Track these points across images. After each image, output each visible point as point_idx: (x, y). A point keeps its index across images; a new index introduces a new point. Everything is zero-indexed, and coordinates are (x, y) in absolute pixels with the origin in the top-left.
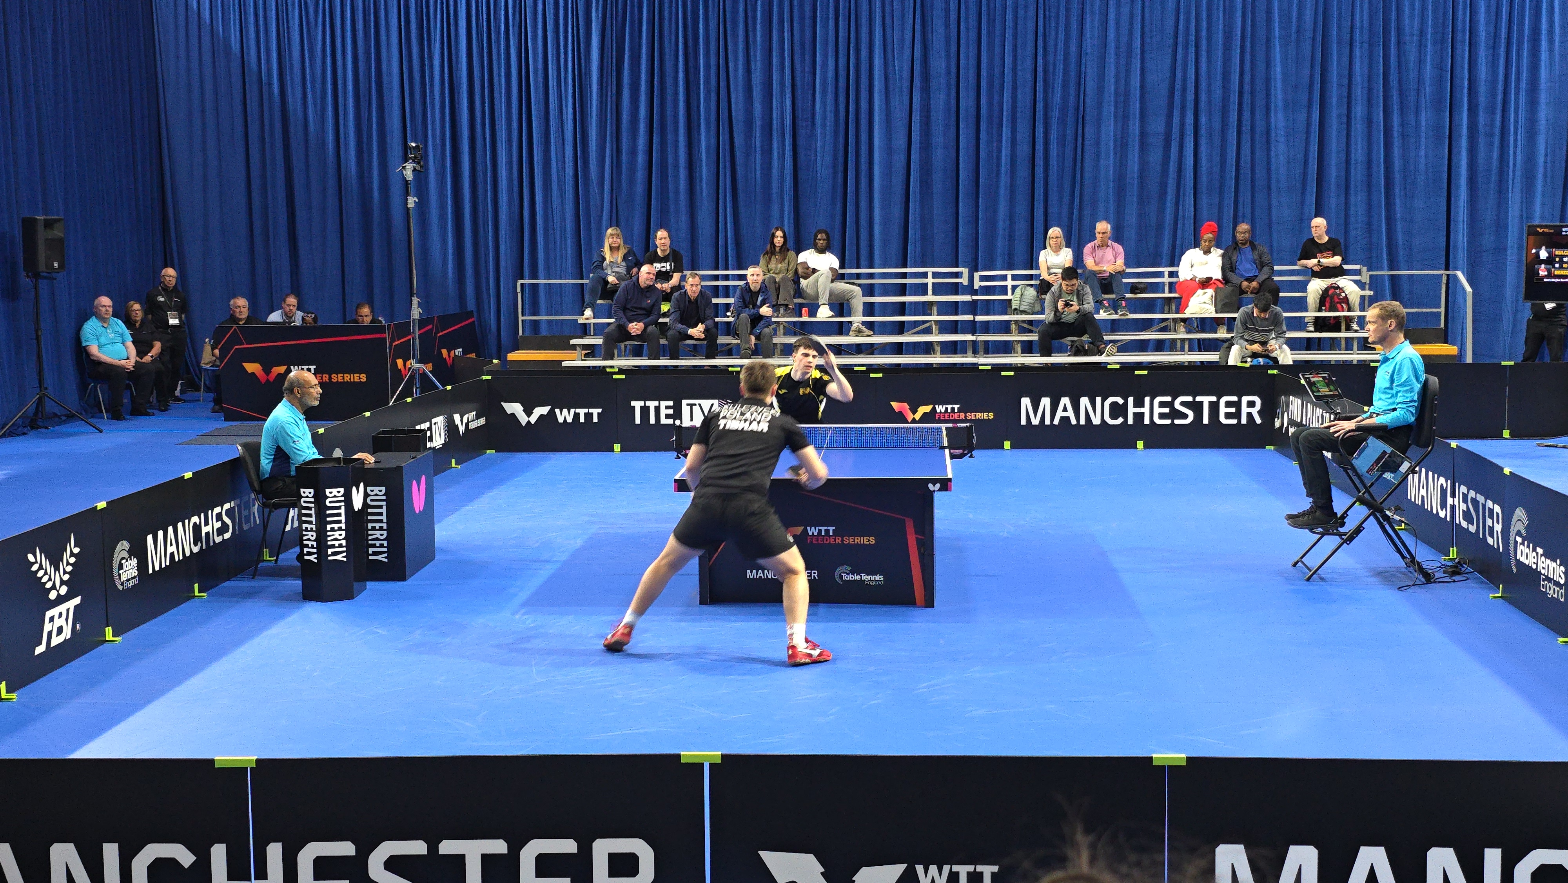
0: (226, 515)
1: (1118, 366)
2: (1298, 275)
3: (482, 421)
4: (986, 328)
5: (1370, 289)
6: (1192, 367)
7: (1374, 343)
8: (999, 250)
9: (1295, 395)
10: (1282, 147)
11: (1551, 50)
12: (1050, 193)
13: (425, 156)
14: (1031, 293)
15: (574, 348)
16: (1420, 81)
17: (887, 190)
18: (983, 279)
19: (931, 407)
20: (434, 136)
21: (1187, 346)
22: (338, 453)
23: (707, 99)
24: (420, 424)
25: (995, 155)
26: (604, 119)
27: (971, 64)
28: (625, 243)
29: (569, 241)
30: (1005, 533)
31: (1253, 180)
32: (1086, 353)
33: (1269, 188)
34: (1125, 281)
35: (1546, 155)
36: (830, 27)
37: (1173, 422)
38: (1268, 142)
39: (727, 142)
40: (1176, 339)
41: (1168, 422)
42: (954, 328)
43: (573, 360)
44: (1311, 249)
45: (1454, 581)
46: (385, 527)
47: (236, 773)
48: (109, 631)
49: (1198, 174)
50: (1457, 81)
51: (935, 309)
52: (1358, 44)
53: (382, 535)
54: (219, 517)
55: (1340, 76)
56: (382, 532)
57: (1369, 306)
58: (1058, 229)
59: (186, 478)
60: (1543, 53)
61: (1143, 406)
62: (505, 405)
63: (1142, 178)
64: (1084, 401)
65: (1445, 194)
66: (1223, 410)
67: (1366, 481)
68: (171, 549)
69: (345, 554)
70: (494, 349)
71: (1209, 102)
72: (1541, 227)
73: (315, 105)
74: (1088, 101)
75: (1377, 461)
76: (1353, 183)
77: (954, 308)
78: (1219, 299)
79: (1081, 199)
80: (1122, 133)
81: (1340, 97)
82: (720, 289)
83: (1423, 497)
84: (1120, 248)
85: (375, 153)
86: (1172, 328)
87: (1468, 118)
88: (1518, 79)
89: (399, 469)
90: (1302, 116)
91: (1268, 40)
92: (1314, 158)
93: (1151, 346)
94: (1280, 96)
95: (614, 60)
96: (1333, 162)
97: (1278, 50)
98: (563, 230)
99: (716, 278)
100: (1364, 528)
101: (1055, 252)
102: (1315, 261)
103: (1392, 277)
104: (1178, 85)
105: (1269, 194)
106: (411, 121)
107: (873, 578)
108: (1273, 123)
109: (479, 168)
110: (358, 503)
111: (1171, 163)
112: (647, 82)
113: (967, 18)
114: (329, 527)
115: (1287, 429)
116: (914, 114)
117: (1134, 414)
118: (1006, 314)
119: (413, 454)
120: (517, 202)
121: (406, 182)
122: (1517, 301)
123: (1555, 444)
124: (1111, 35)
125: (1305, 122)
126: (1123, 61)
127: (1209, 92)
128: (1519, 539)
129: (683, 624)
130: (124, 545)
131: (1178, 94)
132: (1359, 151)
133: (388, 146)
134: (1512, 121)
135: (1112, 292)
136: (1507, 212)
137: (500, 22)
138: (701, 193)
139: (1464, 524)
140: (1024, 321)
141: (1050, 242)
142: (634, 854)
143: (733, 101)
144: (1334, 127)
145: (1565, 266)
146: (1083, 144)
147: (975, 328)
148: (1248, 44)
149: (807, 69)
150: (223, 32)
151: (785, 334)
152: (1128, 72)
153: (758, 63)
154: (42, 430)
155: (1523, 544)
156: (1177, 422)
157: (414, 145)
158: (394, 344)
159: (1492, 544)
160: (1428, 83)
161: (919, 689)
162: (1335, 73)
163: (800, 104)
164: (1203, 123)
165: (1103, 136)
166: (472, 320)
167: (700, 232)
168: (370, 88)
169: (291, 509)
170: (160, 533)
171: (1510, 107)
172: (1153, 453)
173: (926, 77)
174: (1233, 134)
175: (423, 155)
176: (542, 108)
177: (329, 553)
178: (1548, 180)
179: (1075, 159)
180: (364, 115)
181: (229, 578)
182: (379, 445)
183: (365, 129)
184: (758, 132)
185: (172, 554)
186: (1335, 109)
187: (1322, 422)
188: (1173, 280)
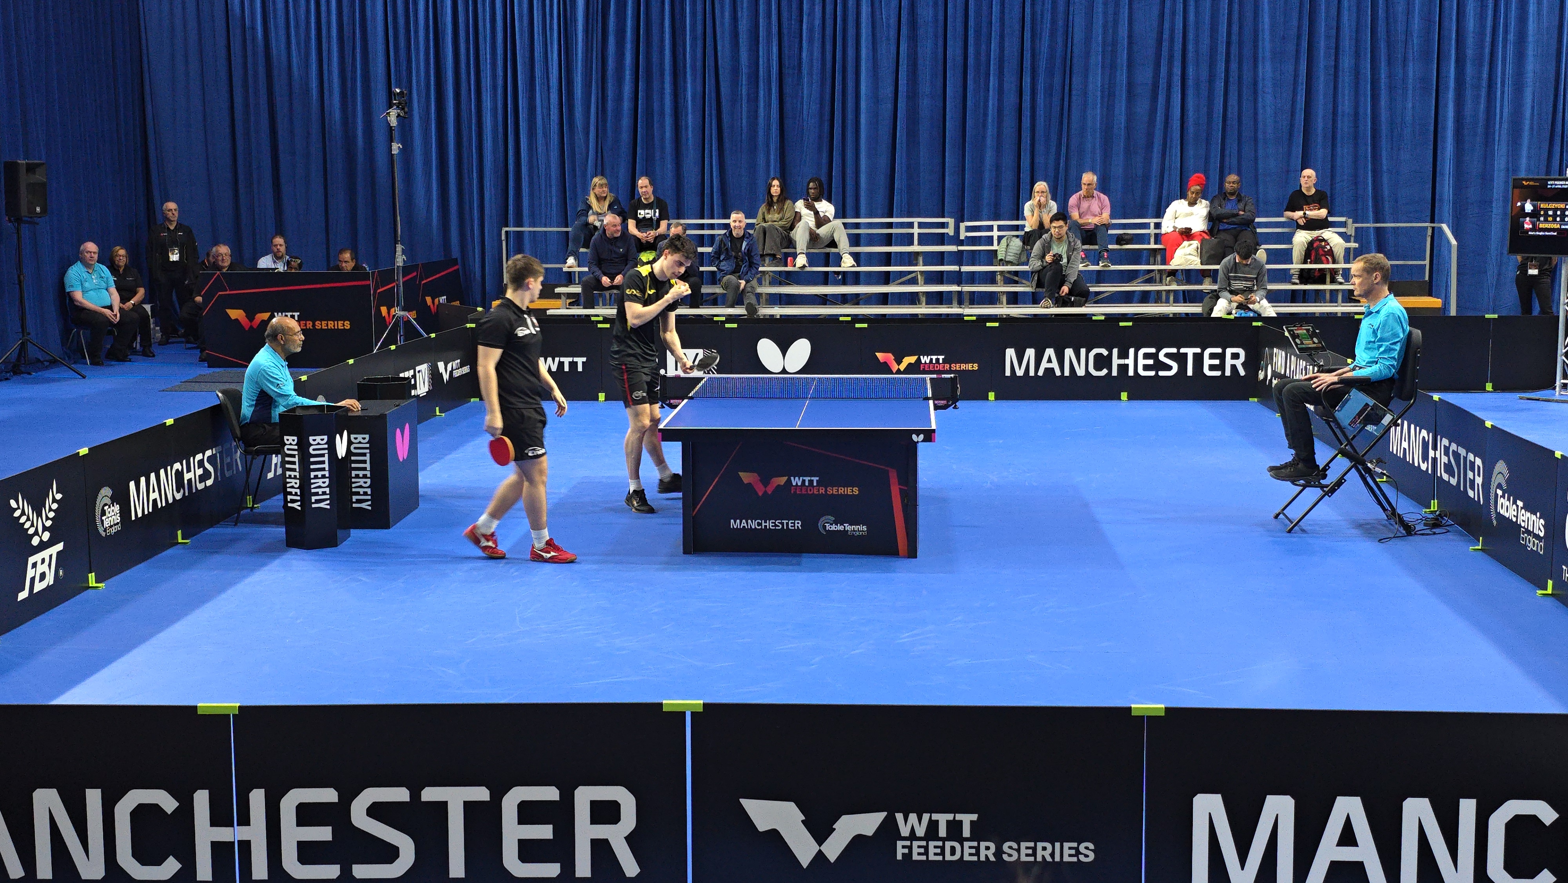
0: (208, 462)
1: (1103, 318)
2: (1283, 227)
3: (466, 370)
4: (972, 278)
5: (1355, 242)
6: (1177, 317)
7: (1360, 296)
8: (985, 202)
9: (1279, 347)
10: (1269, 99)
11: (1539, 3)
12: (1037, 145)
14: (1017, 243)
15: (558, 296)
16: (1408, 33)
17: (873, 140)
18: (969, 229)
19: (917, 357)
20: (418, 82)
21: (1172, 298)
23: (693, 47)
24: (404, 372)
25: (982, 104)
26: (589, 65)
28: (610, 192)
29: (554, 189)
30: (989, 484)
31: (1240, 132)
32: (1072, 305)
33: (1256, 140)
34: (1110, 232)
35: (1533, 107)
37: (1157, 373)
38: (1255, 92)
39: (713, 88)
40: (1161, 291)
41: (1152, 373)
42: (939, 278)
43: (558, 309)
44: (1298, 201)
45: (1435, 534)
46: (369, 475)
47: (218, 720)
48: (92, 577)
49: (1185, 125)
50: (1445, 33)
51: (921, 259)
53: (365, 483)
54: (201, 464)
55: (1328, 26)
56: (365, 480)
57: (1354, 259)
58: (1044, 183)
59: (167, 425)
60: (1531, 5)
61: (1128, 358)
63: (1129, 128)
64: (1069, 352)
65: (1432, 147)
66: (1207, 362)
67: (1348, 434)
68: (154, 496)
69: (328, 502)
70: (478, 297)
71: (1197, 52)
72: (1527, 180)
73: (299, 50)
74: (1076, 51)
75: (1360, 414)
76: (1339, 136)
77: (940, 258)
79: (1067, 149)
80: (1110, 83)
81: (1328, 47)
82: (706, 239)
83: (1405, 449)
84: (1105, 198)
85: (359, 98)
87: (1455, 69)
88: (1506, 32)
89: (383, 417)
90: (1291, 68)
92: (1301, 109)
93: (1136, 297)
94: (1268, 47)
95: (600, 7)
96: (1321, 113)
98: (548, 176)
99: (702, 227)
100: (1345, 481)
102: (1301, 213)
103: (1377, 229)
104: (1166, 36)
105: (1256, 145)
106: (395, 67)
107: (856, 528)
108: (1261, 74)
109: (464, 114)
110: (341, 451)
111: (1159, 114)
112: (631, 29)
114: (313, 474)
115: (1271, 380)
116: (900, 63)
117: (1119, 365)
118: (992, 265)
119: (397, 402)
120: (501, 149)
121: (390, 129)
122: (1502, 254)
123: (1539, 397)
125: (1293, 74)
126: (1111, 11)
127: (1197, 43)
128: (1500, 492)
129: (667, 574)
130: (106, 492)
131: (1165, 45)
132: (1347, 103)
133: (373, 93)
134: (1499, 74)
135: (1096, 244)
136: (1493, 165)
138: (687, 139)
139: (1445, 477)
140: (1009, 272)
141: (1037, 194)
142: (616, 802)
143: (719, 48)
144: (1322, 78)
145: (1550, 219)
146: (1070, 96)
147: (961, 279)
149: (794, 17)
151: (774, 283)
152: (1116, 21)
153: (745, 10)
154: (25, 376)
155: (1503, 496)
156: (1161, 373)
157: (398, 90)
158: (378, 291)
159: (1472, 496)
160: (1415, 35)
161: (902, 639)
162: (1323, 24)
163: (786, 52)
164: (1191, 74)
165: (1091, 86)
166: (456, 268)
167: (686, 181)
168: (354, 33)
169: (274, 456)
170: (143, 479)
171: (1497, 59)
172: (1137, 404)
173: (913, 25)
174: (1220, 85)
175: (407, 101)
176: (527, 54)
177: (313, 501)
178: (1535, 132)
179: (1062, 109)
180: (348, 60)
181: (212, 526)
182: (364, 393)
183: (349, 75)
184: (744, 79)
185: (155, 501)
186: (1323, 61)
187: (1306, 374)
188: (1157, 231)
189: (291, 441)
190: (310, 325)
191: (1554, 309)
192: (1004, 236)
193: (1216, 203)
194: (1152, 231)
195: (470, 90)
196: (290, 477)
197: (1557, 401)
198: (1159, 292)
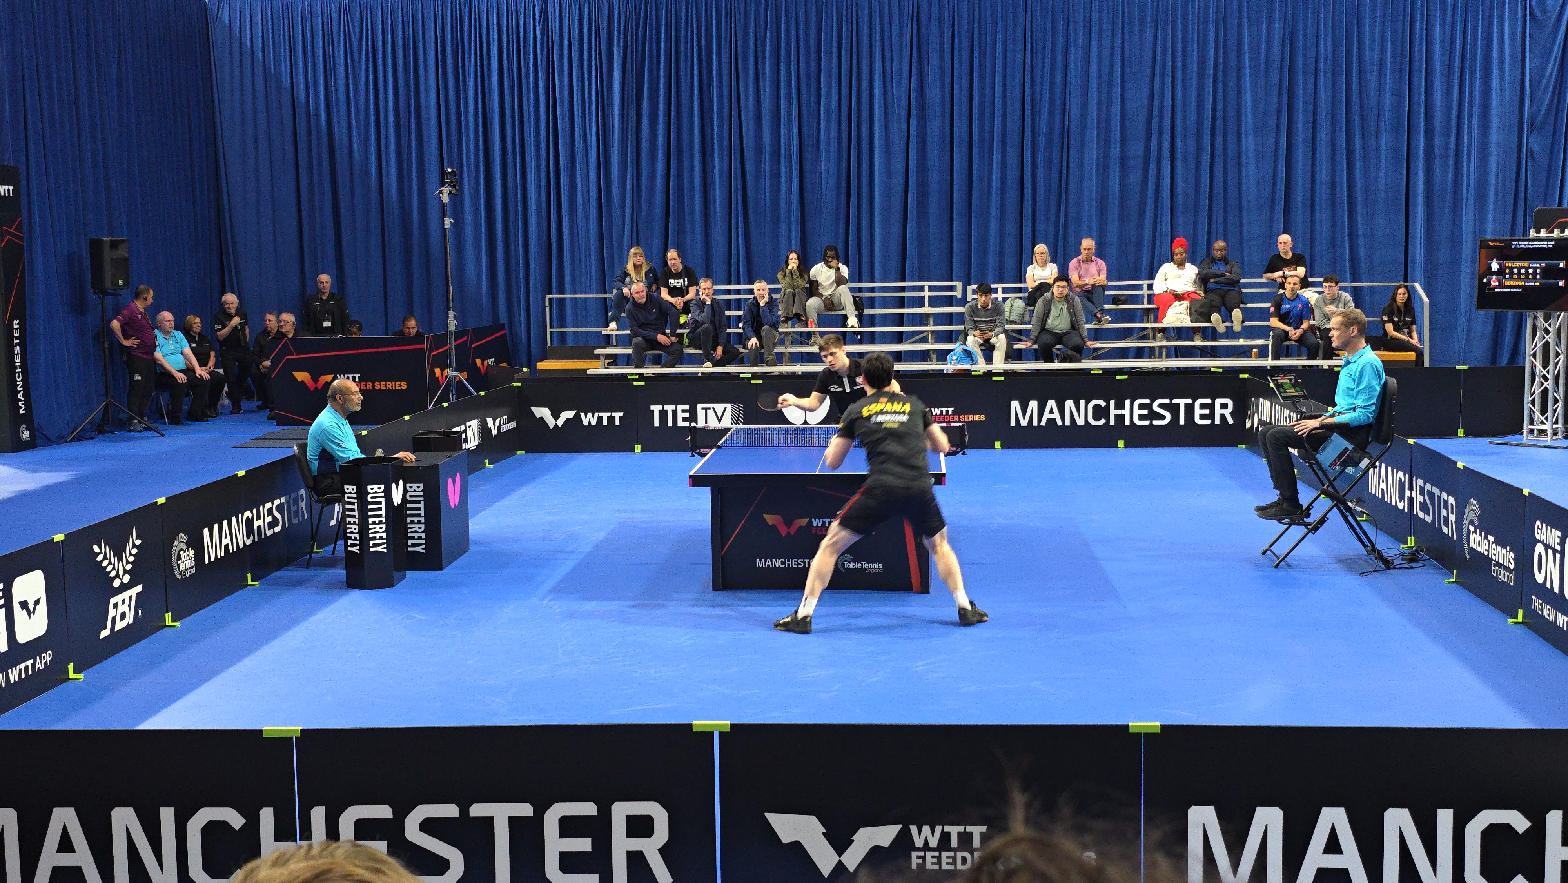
0: (276, 510)
1: (1100, 372)
3: (513, 425)
6: (1169, 371)
7: (1337, 349)
8: (990, 266)
9: (1265, 397)
10: (1252, 169)
11: (1502, 78)
12: (1038, 214)
13: (460, 181)
14: (1020, 304)
15: (598, 357)
16: (1380, 107)
17: (887, 209)
20: (468, 162)
21: (1164, 354)
22: (379, 453)
23: (721, 126)
24: (456, 427)
25: (986, 178)
26: (625, 145)
27: (963, 94)
28: (646, 261)
29: (593, 260)
30: (996, 525)
31: (1225, 199)
33: (1240, 208)
34: (1107, 293)
35: (1498, 175)
36: (834, 61)
37: (1151, 423)
38: (1239, 163)
39: (739, 166)
41: (1147, 423)
42: (948, 337)
43: (597, 368)
44: (1276, 263)
45: (1412, 568)
46: (423, 521)
47: (282, 742)
48: (168, 616)
49: (1175, 194)
50: (1415, 107)
51: (931, 320)
52: (1322, 74)
53: (420, 528)
54: (270, 512)
55: (1305, 103)
56: (420, 525)
58: (1044, 246)
59: (239, 476)
60: (1494, 81)
61: (1124, 408)
62: (533, 409)
63: (1122, 198)
64: (1069, 404)
65: (1404, 212)
66: (1198, 412)
67: (1329, 475)
68: (226, 541)
69: (385, 546)
70: (524, 359)
71: (1185, 128)
72: (1493, 241)
73: (359, 134)
74: (1072, 127)
75: (1339, 457)
76: (1318, 202)
77: (948, 318)
78: (1193, 311)
79: (1066, 218)
80: (1104, 157)
81: (1306, 122)
82: (733, 302)
83: (1382, 490)
84: (1102, 264)
86: (1151, 336)
87: (1425, 141)
88: (1471, 106)
89: (436, 467)
90: (1271, 141)
91: (1239, 70)
92: (1282, 178)
93: (1131, 353)
94: (1250, 121)
95: (635, 93)
96: (1300, 183)
97: (1248, 79)
98: (588, 249)
99: (729, 292)
100: (1327, 519)
101: (1042, 267)
102: (1280, 273)
103: (1355, 288)
104: (1156, 112)
105: (1241, 212)
106: (448, 148)
107: (873, 566)
108: (1243, 147)
109: (510, 192)
110: (397, 499)
111: (1150, 184)
112: (664, 111)
113: (960, 51)
114: (370, 520)
115: (1257, 428)
116: (911, 140)
117: (1116, 416)
119: (449, 453)
120: (545, 223)
121: (443, 205)
122: (1471, 309)
123: (1506, 442)
124: (1094, 67)
125: (1274, 146)
126: (1104, 90)
127: (1184, 118)
128: (1472, 528)
129: (696, 609)
130: (182, 538)
131: (1155, 120)
132: (1324, 172)
133: (427, 172)
134: (1466, 144)
136: (1461, 229)
137: (529, 58)
138: (715, 212)
139: (1421, 515)
140: (1013, 331)
141: (1038, 257)
142: (650, 816)
143: (744, 131)
144: (1301, 150)
145: (1515, 277)
146: (1068, 168)
148: (1221, 74)
149: (812, 99)
150: (275, 68)
151: (792, 343)
152: (1109, 100)
153: (767, 94)
154: (109, 435)
155: (1475, 532)
156: (1155, 423)
157: (450, 170)
158: (433, 354)
159: (1446, 532)
160: (1387, 109)
161: (915, 667)
162: (1301, 99)
163: (806, 131)
164: (1179, 147)
165: (1086, 160)
166: (504, 332)
167: (714, 249)
168: (410, 118)
169: (336, 505)
170: (216, 527)
171: (1463, 131)
172: (1134, 451)
173: (922, 107)
174: (1206, 158)
175: (459, 180)
176: (568, 136)
177: (371, 545)
178: (1499, 198)
179: (1060, 181)
180: (404, 142)
181: (279, 569)
182: (419, 445)
183: (405, 156)
184: (767, 158)
185: (227, 546)
186: (1301, 134)
187: (1290, 423)
188: (1150, 292)
189: (350, 490)
190: (369, 385)
191: (1521, 361)
192: (1008, 298)
193: (1204, 265)
194: (1145, 292)
195: (516, 170)
196: (350, 523)
197: (1524, 446)
198: (1152, 349)
